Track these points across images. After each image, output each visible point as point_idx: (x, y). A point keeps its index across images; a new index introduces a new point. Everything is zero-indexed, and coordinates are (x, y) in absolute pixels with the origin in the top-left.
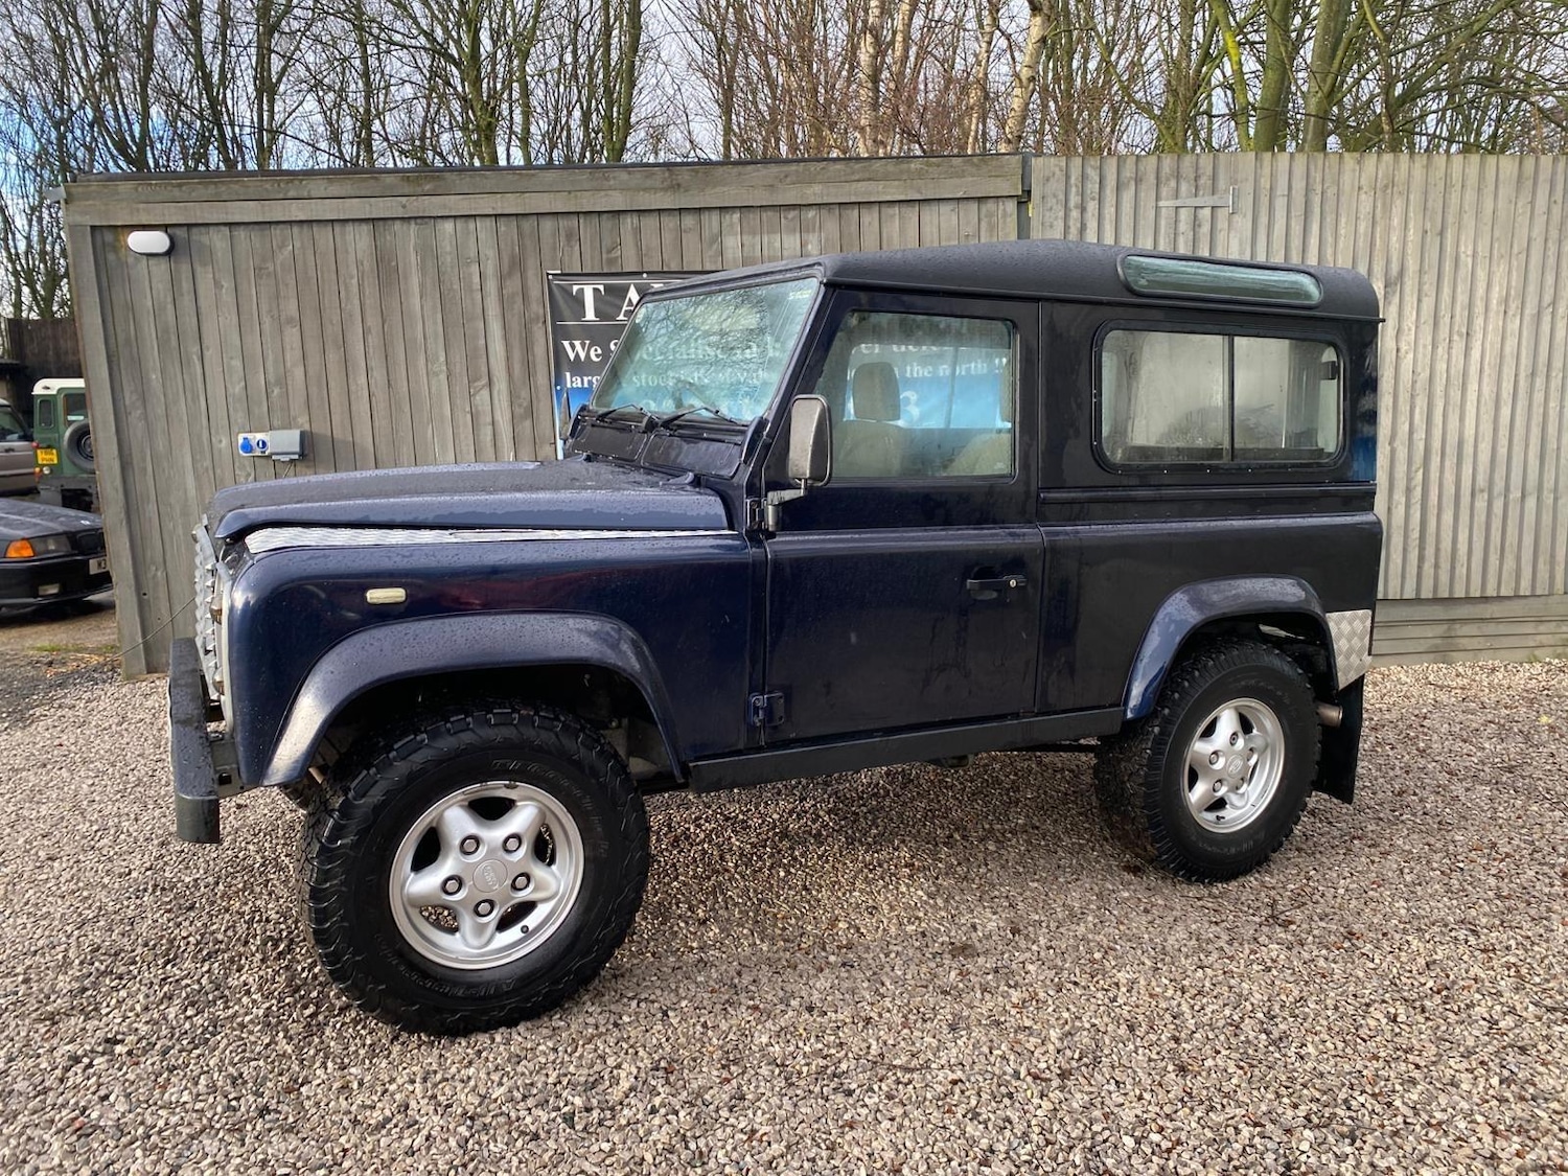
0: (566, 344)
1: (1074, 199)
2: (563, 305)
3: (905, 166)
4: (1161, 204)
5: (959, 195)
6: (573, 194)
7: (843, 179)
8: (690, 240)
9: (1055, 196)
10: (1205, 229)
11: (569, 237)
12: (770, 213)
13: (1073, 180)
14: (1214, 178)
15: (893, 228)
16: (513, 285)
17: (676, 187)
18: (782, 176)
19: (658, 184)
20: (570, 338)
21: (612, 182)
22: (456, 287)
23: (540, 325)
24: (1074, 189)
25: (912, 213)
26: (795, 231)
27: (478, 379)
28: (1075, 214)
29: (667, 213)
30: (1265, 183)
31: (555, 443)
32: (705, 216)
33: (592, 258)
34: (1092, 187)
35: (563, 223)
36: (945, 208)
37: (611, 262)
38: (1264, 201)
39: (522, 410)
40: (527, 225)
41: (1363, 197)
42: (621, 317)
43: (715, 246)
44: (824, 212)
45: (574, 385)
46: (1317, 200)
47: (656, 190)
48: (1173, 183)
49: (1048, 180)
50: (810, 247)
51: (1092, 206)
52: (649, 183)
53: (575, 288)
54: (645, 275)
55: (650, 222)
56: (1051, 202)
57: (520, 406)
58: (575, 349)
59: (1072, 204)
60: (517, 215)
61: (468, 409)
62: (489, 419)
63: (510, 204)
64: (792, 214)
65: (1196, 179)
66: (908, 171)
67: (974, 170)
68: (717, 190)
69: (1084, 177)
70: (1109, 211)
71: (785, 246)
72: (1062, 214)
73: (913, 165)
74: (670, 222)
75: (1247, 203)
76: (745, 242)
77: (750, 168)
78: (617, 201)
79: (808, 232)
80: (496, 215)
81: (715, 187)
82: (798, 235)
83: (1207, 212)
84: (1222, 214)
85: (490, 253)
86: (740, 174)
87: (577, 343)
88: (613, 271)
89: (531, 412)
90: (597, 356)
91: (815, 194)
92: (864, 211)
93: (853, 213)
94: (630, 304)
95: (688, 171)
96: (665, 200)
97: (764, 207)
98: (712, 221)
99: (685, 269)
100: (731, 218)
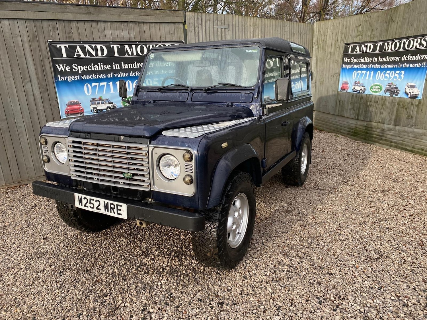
0: (57, 65)
1: (196, 24)
2: (55, 52)
4: (215, 27)
5: (169, 22)
6: (54, 13)
7: (139, 14)
8: (95, 31)
9: (192, 23)
10: (223, 34)
11: (54, 28)
12: (119, 24)
13: (195, 19)
14: (224, 21)
15: (153, 30)
16: (35, 45)
17: (89, 13)
18: (122, 12)
19: (83, 12)
20: (58, 64)
21: (68, 10)
22: (12, 45)
23: (47, 59)
24: (196, 22)
25: (157, 26)
26: (126, 29)
27: (25, 79)
28: (196, 28)
29: (87, 22)
30: (234, 23)
31: (57, 100)
32: (99, 24)
33: (63, 36)
34: (200, 21)
35: (51, 23)
36: (166, 25)
37: (70, 37)
38: (234, 27)
39: (44, 90)
40: (38, 23)
41: (251, 28)
42: (75, 56)
43: (103, 34)
44: (134, 24)
45: (62, 80)
46: (244, 28)
47: (83, 14)
48: (216, 22)
49: (190, 19)
50: (131, 35)
51: (200, 26)
52: (81, 11)
53: (58, 46)
54: (81, 42)
55: (81, 24)
56: (191, 24)
57: (43, 88)
58: (61, 67)
59: (196, 26)
60: (33, 19)
61: (23, 90)
62: (32, 93)
63: (31, 15)
64: (125, 24)
65: (221, 21)
66: (156, 13)
67: (172, 15)
68: (103, 15)
69: (198, 19)
70: (204, 28)
71: (124, 34)
72: (194, 28)
73: (157, 12)
74: (88, 25)
75: (231, 27)
76: (112, 32)
77: (112, 8)
78: (70, 17)
79: (130, 30)
80: (25, 19)
81: (102, 14)
82: (128, 31)
83: (223, 30)
84: (227, 30)
85: (24, 32)
86: (109, 10)
87: (61, 65)
88: (71, 40)
89: (47, 90)
90: (69, 70)
91: (132, 19)
92: (145, 25)
93: (142, 25)
94: (78, 52)
95: (93, 8)
96: (87, 17)
97: (117, 21)
98: (101, 25)
99: (94, 40)
100: (107, 24)
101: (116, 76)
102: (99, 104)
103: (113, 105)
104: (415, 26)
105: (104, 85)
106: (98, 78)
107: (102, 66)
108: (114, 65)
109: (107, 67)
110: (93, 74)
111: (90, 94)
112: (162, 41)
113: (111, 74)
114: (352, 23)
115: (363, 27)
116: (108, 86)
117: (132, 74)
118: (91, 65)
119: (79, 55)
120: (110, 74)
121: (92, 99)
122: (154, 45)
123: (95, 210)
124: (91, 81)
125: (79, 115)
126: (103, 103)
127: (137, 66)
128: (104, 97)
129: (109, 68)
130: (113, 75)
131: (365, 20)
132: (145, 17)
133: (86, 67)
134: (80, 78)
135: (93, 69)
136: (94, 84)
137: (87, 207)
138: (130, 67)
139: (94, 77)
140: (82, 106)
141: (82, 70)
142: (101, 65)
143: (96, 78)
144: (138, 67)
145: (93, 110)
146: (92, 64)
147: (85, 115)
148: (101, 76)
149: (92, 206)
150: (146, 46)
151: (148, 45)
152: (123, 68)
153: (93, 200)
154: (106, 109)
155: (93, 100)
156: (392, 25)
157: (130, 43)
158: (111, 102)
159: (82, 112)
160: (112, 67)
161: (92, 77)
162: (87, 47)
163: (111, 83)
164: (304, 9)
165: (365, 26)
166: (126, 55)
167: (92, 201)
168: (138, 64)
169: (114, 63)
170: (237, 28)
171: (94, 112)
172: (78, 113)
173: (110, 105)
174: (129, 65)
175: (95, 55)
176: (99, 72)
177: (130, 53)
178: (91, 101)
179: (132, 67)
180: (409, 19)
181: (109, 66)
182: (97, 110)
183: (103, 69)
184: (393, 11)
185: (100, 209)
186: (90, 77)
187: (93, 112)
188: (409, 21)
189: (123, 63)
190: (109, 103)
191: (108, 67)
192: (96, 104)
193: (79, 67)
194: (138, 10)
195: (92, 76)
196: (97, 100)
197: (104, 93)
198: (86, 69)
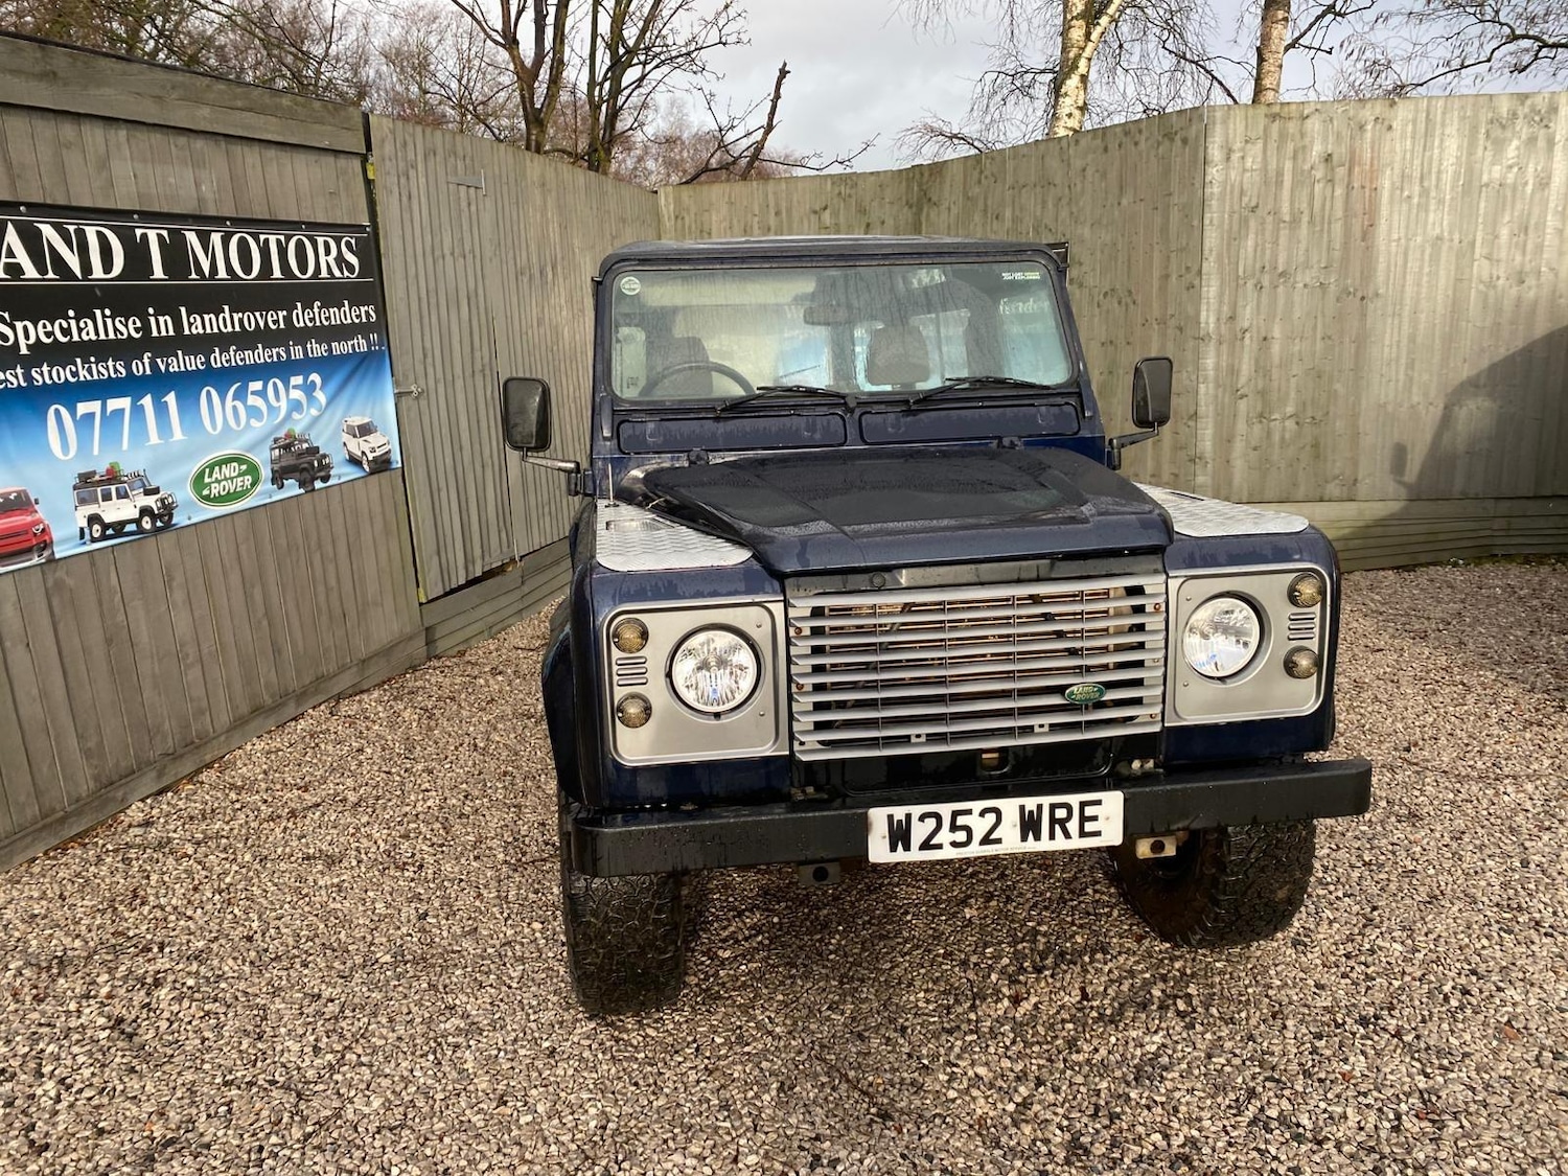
1: (402, 165)
3: (278, 100)
4: (449, 178)
5: (322, 145)
7: (228, 104)
8: (72, 159)
9: (390, 159)
10: (473, 208)
12: (158, 136)
13: (398, 145)
14: (473, 161)
15: (273, 175)
17: (50, 76)
18: (169, 86)
24: (399, 154)
25: (285, 158)
26: (186, 164)
28: (403, 180)
29: (39, 113)
30: (497, 169)
32: (87, 128)
34: (411, 156)
36: (312, 157)
38: (498, 188)
41: (536, 191)
43: (105, 174)
46: (519, 191)
48: (453, 160)
49: (383, 141)
50: (204, 188)
51: (412, 173)
52: (20, 63)
54: (23, 209)
55: (18, 125)
56: (387, 162)
59: (400, 170)
64: (182, 140)
65: (465, 158)
66: (283, 106)
68: (104, 90)
69: (405, 144)
70: (422, 180)
71: (180, 183)
72: (395, 180)
73: (286, 101)
74: (45, 128)
75: (491, 186)
76: (137, 172)
79: (199, 167)
82: (191, 170)
83: (472, 192)
84: (480, 194)
86: (124, 73)
91: (205, 118)
92: (246, 149)
93: (238, 150)
94: (11, 254)
95: (65, 54)
96: (42, 96)
97: (155, 125)
98: (94, 135)
99: (74, 204)
100: (116, 134)
101: (163, 368)
102: (107, 497)
103: (162, 500)
104: (1008, 224)
105: (123, 410)
106: (96, 377)
107: (109, 321)
108: (152, 319)
109: (126, 326)
110: (79, 360)
111: (72, 453)
112: (304, 223)
113: (146, 361)
114: (795, 199)
115: (835, 214)
116: (137, 410)
117: (218, 359)
118: (67, 318)
119: (14, 270)
120: (141, 360)
121: (80, 476)
122: (282, 238)
123: (975, 850)
124: (70, 394)
125: (36, 560)
126: (123, 495)
127: (233, 327)
128: (126, 468)
129: (137, 330)
130: (154, 365)
131: (840, 193)
132: (249, 118)
133: (49, 328)
134: (28, 377)
135: (76, 338)
136: (83, 408)
137: (939, 847)
138: (208, 331)
139: (83, 374)
140: (42, 512)
141: (32, 340)
142: (104, 316)
143: (89, 378)
144: (237, 329)
145: (87, 531)
146: (71, 313)
147: (57, 556)
148: (107, 369)
149: (961, 836)
150: (257, 241)
151: (262, 237)
152: (187, 332)
153: (969, 812)
154: (138, 521)
155: (86, 480)
156: (933, 215)
157: (204, 222)
158: (154, 485)
159: (45, 544)
160: (146, 328)
161: (75, 374)
162: (47, 231)
163: (147, 401)
164: (533, 137)
165: (842, 212)
166: (194, 276)
167: (961, 820)
168: (236, 317)
169: (151, 311)
170: (505, 188)
171: (94, 540)
172: (29, 550)
173: (151, 501)
174: (206, 317)
175: (78, 272)
176: (100, 350)
177: (206, 267)
178: (75, 488)
179: (216, 330)
180: (986, 199)
181: (134, 323)
182: (105, 527)
183: (112, 336)
184: (926, 175)
185: (998, 841)
186: (63, 375)
187: (87, 537)
188: (986, 205)
189: (183, 310)
190: (147, 493)
191: (130, 328)
192: (96, 501)
193: (19, 325)
194: (221, 86)
195: (74, 369)
196: (100, 483)
197: (125, 445)
198: (48, 334)
